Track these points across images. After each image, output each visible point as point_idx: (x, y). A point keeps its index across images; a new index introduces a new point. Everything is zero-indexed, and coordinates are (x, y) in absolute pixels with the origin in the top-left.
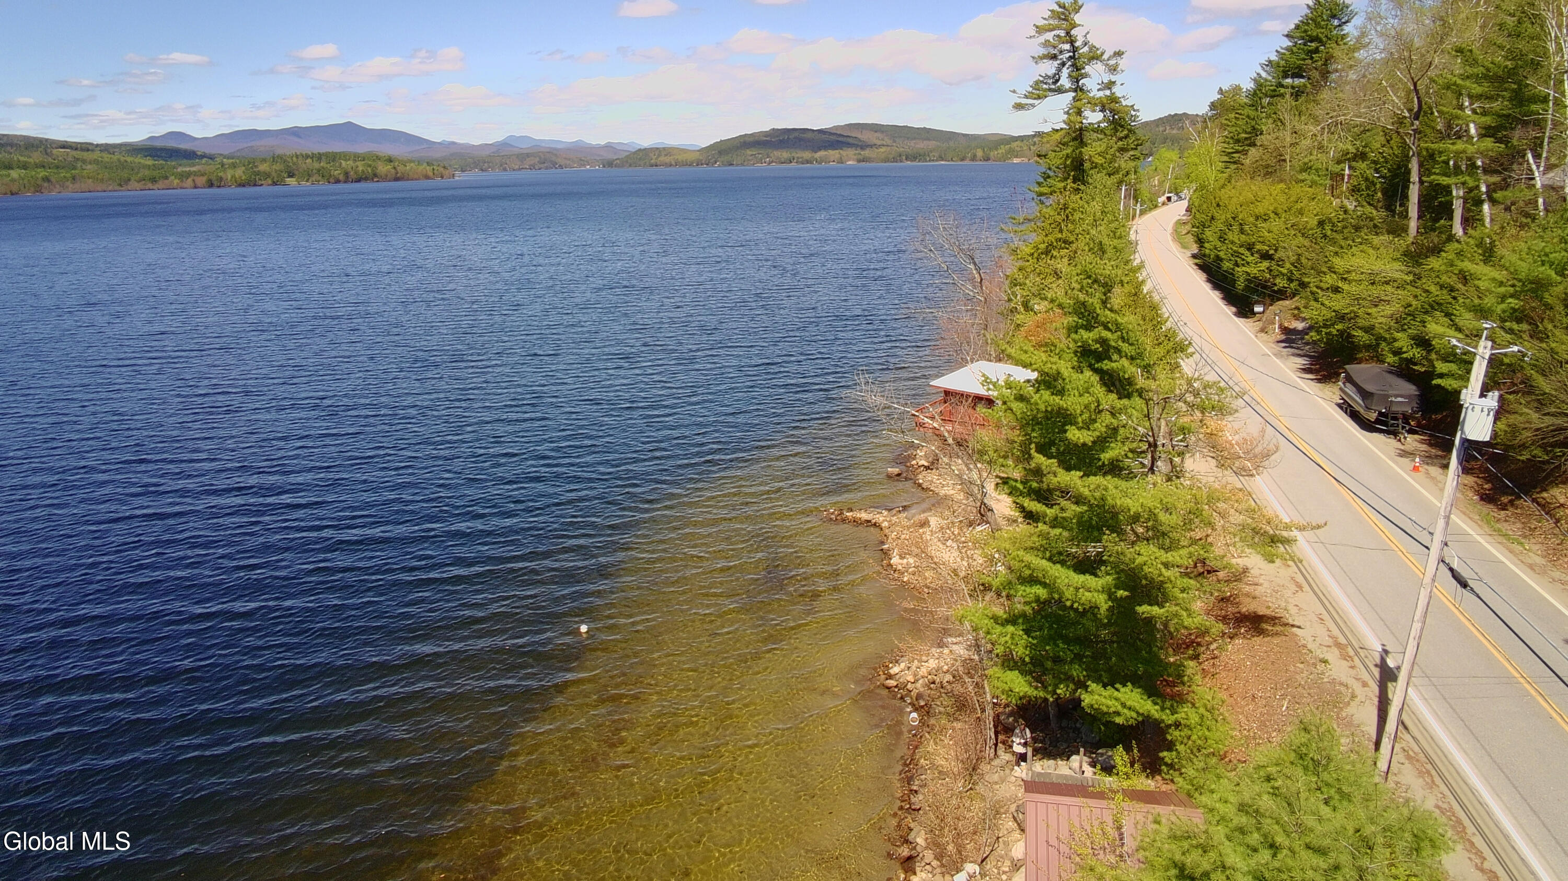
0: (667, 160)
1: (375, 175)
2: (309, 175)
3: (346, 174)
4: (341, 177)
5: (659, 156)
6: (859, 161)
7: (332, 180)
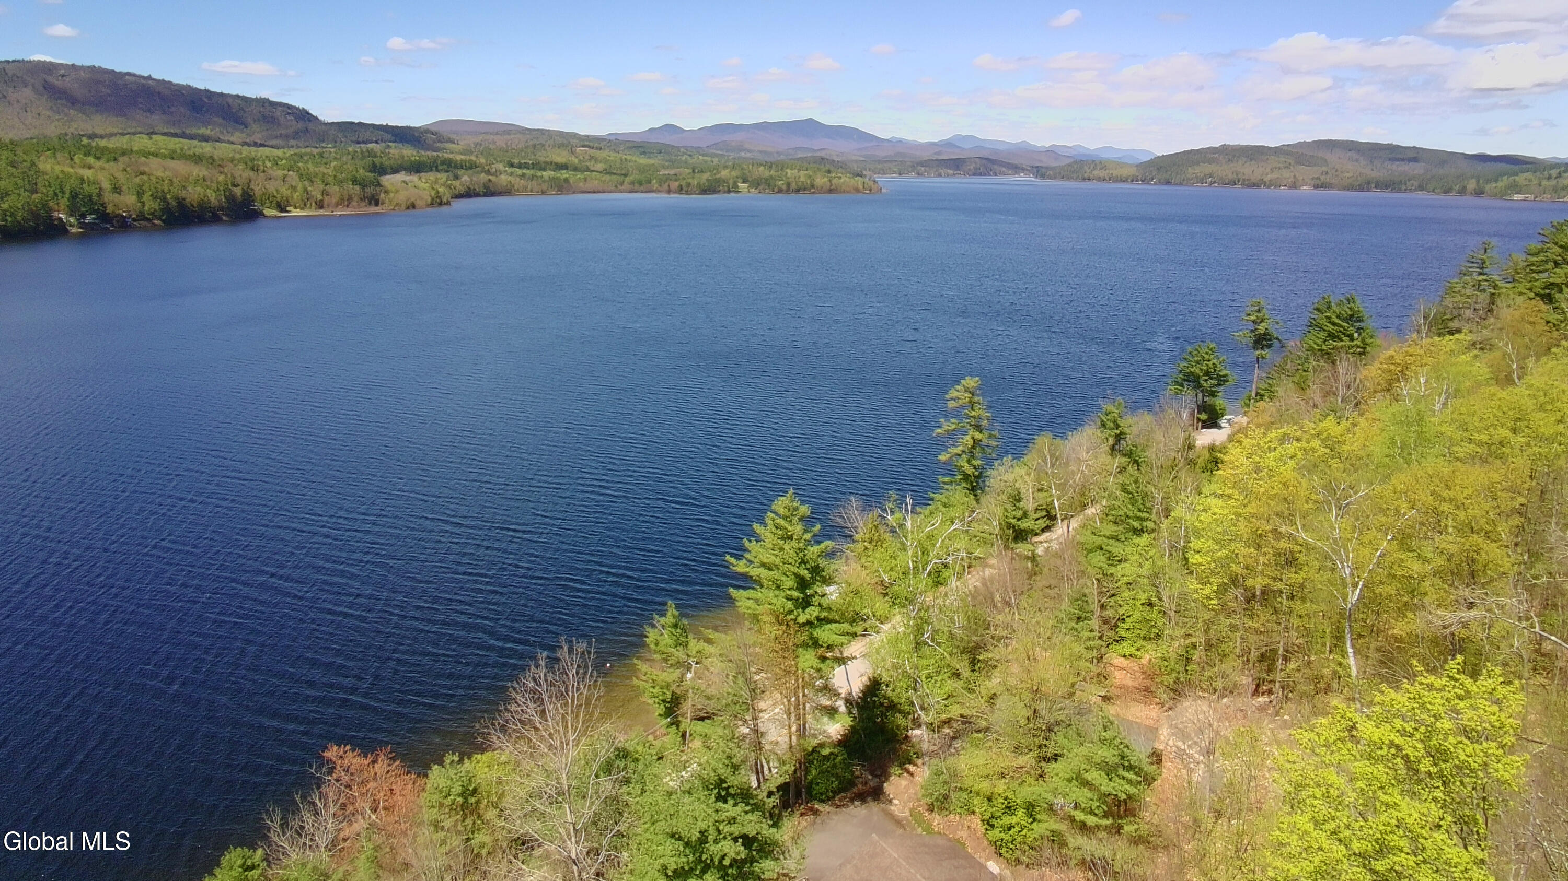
0: (1101, 174)
1: (813, 186)
2: (759, 185)
3: (789, 184)
4: (784, 187)
5: (1095, 169)
6: (1316, 187)
7: (776, 190)
